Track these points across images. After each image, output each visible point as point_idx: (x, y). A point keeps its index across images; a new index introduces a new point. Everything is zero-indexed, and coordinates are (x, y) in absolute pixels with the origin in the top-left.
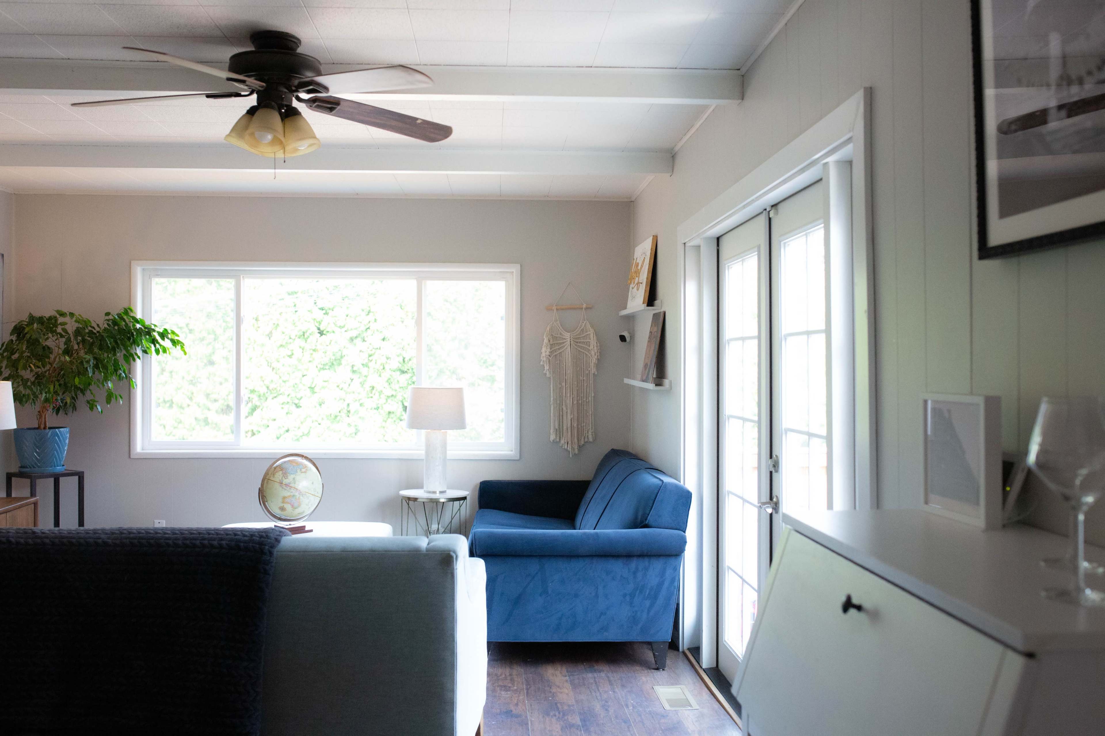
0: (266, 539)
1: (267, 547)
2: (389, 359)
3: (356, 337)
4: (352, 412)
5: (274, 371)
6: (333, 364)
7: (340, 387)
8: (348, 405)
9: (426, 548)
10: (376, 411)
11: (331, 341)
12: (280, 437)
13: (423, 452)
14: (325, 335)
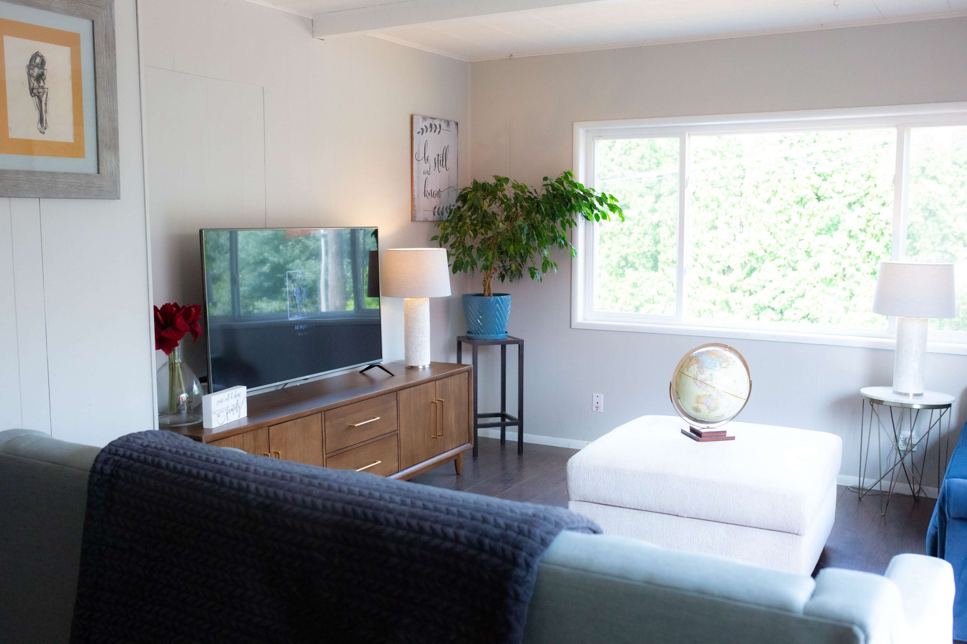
0: (526, 539)
1: (524, 554)
2: (888, 224)
3: (854, 203)
4: (847, 276)
5: (772, 235)
6: (830, 229)
7: (837, 252)
8: (844, 269)
9: (805, 608)
10: (872, 276)
11: (829, 206)
12: (776, 297)
13: (894, 341)
14: (822, 200)
